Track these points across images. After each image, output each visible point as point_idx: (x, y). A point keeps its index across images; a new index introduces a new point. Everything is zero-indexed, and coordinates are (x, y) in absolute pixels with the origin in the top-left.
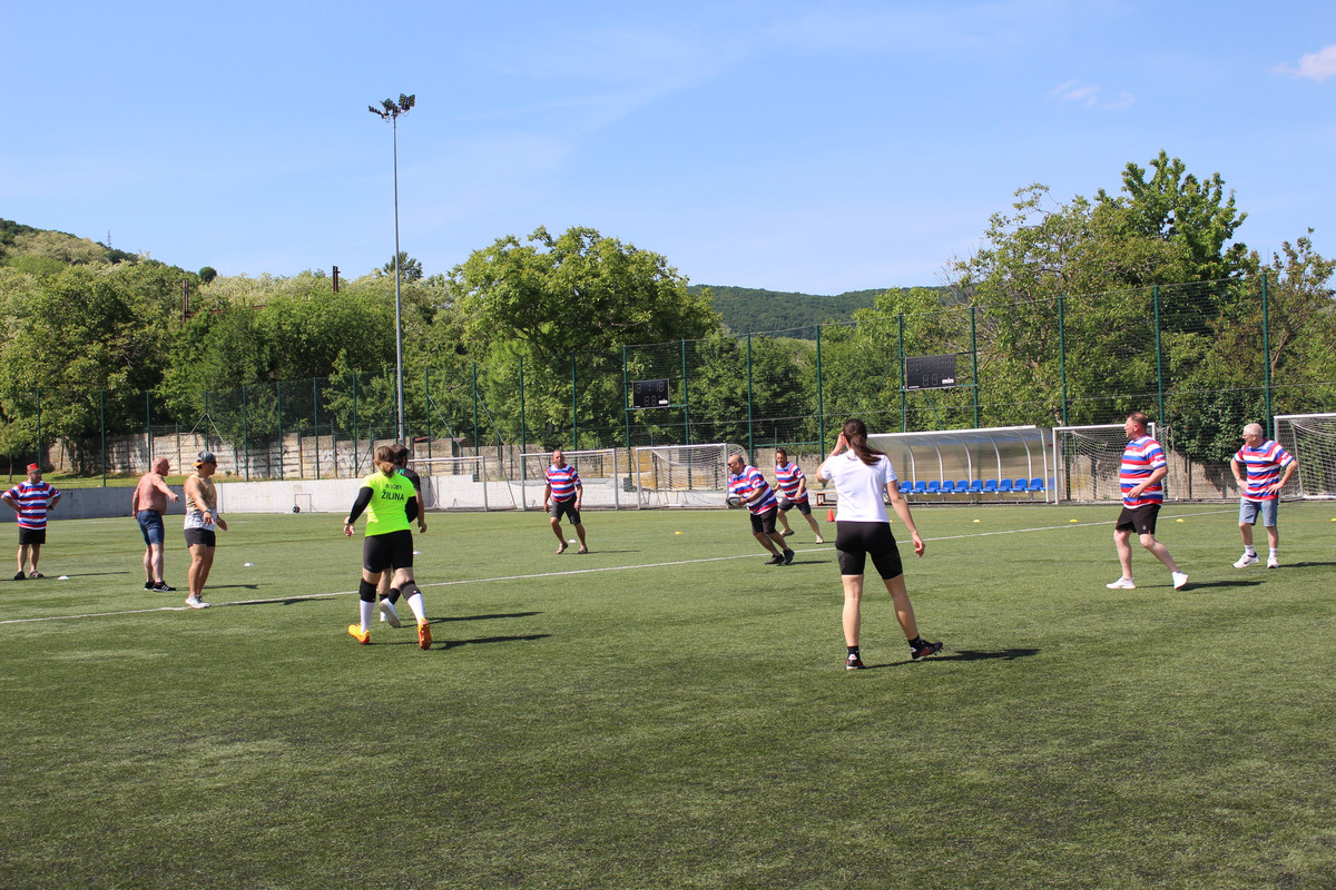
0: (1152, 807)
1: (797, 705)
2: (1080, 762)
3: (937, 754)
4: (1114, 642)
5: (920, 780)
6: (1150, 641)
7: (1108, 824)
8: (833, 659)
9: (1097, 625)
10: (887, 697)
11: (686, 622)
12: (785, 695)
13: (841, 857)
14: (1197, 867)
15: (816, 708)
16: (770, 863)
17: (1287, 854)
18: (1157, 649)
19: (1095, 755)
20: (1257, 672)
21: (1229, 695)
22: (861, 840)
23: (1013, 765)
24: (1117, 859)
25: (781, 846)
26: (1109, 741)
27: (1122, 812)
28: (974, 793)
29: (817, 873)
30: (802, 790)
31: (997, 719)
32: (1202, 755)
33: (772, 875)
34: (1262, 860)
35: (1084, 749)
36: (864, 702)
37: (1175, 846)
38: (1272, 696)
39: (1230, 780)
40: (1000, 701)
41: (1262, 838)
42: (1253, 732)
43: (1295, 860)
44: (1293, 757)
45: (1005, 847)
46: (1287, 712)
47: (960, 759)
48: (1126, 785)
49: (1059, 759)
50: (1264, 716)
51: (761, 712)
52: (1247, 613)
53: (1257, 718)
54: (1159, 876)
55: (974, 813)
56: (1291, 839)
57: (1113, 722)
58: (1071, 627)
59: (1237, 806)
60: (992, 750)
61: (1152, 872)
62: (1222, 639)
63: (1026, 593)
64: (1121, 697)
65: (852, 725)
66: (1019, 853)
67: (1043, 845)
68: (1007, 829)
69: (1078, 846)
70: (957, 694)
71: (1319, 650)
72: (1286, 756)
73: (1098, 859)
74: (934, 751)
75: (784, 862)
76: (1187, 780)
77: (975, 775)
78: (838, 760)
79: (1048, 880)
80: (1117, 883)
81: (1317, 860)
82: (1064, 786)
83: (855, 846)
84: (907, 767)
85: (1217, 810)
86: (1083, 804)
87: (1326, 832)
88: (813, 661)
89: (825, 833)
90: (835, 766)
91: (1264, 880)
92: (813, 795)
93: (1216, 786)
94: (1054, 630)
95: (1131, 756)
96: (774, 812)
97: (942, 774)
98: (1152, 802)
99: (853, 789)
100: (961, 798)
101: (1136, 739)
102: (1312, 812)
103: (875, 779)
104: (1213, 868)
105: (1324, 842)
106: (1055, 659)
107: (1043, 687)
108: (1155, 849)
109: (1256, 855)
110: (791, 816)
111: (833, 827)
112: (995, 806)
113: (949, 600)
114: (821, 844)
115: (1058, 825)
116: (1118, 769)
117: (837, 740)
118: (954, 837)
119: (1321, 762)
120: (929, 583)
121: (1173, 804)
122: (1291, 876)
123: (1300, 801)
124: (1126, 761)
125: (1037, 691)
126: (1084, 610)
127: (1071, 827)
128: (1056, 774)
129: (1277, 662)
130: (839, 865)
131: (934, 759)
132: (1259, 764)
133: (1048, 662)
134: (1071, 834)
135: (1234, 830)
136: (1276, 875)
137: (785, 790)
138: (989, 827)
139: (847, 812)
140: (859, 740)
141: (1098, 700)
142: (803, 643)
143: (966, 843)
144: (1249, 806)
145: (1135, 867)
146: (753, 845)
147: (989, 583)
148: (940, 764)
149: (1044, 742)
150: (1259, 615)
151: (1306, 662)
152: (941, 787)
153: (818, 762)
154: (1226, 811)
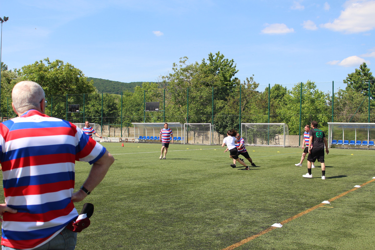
0: (191, 219)
1: (107, 194)
2: (176, 209)
3: (141, 207)
4: (191, 180)
5: (137, 213)
6: (200, 180)
7: (180, 223)
8: (118, 183)
9: (188, 176)
10: (131, 193)
11: (80, 173)
12: (105, 192)
13: (114, 230)
14: (199, 232)
15: (112, 195)
16: (96, 232)
17: (220, 229)
18: (201, 182)
19: (181, 207)
20: (224, 188)
21: (216, 194)
22: (120, 227)
23: (160, 209)
24: (180, 231)
25: (100, 228)
26: (185, 204)
27: (184, 220)
28: (149, 216)
29: (108, 234)
30: (106, 215)
31: (158, 199)
32: (207, 207)
33: (97, 234)
34: (214, 231)
35: (178, 206)
36: (125, 194)
37: (195, 228)
38: (226, 194)
39: (211, 213)
40: (160, 194)
41: (215, 226)
42: (219, 202)
43: (221, 231)
44: (227, 208)
45: (155, 228)
46: (229, 198)
47: (147, 208)
48: (186, 214)
49: (172, 208)
50: (223, 199)
51: (98, 196)
52: (225, 174)
53: (221, 199)
54: (189, 234)
55: (148, 221)
56: (221, 226)
57: (187, 200)
58: (182, 176)
59: (211, 219)
60: (155, 206)
61: (188, 233)
62: (218, 180)
63: (172, 167)
64: (190, 194)
65: (121, 200)
66: (158, 229)
67: (164, 228)
68: (156, 224)
69: (172, 228)
70: (149, 193)
71: (240, 183)
72: (225, 208)
73: (176, 231)
74: (141, 206)
75: (100, 231)
76: (201, 214)
77: (151, 212)
78: (116, 208)
79: (163, 235)
80: (179, 236)
81: (226, 231)
82: (171, 214)
83: (118, 228)
84: (134, 210)
85: (206, 220)
86: (175, 218)
87: (230, 225)
88: (113, 183)
89: (111, 225)
90: (115, 209)
91: (213, 235)
92: (109, 216)
93: (207, 215)
94: (177, 177)
95: (189, 208)
96: (99, 220)
97: (142, 211)
98: (191, 218)
99: (120, 215)
100: (146, 217)
101: (191, 204)
102: (228, 220)
103: (125, 212)
104: (202, 233)
105: (229, 227)
106: (175, 184)
107: (171, 191)
108: (190, 228)
109: (213, 230)
110: (103, 221)
111: (113, 224)
112: (154, 219)
113: (151, 169)
114: (110, 227)
115: (168, 223)
116: (185, 211)
117: (117, 203)
118: (143, 226)
119: (233, 210)
120: (147, 164)
121: (197, 218)
122: (219, 234)
123: (226, 218)
124: (188, 209)
125: (169, 192)
126: (185, 172)
127: (171, 224)
128: (170, 212)
129: (229, 186)
130: (113, 232)
131: (140, 208)
132: (219, 210)
133: (173, 185)
134: (171, 225)
135: (209, 224)
136: (216, 234)
137: (102, 215)
138: (152, 223)
139: (117, 221)
140: (122, 203)
141: (184, 195)
142: (111, 179)
143: (145, 227)
144: (214, 219)
145: (184, 232)
146: (93, 227)
147: (163, 164)
148: (142, 209)
149: (168, 204)
150: (228, 175)
151: (236, 186)
152: (141, 214)
153: (111, 208)
154: (208, 220)
